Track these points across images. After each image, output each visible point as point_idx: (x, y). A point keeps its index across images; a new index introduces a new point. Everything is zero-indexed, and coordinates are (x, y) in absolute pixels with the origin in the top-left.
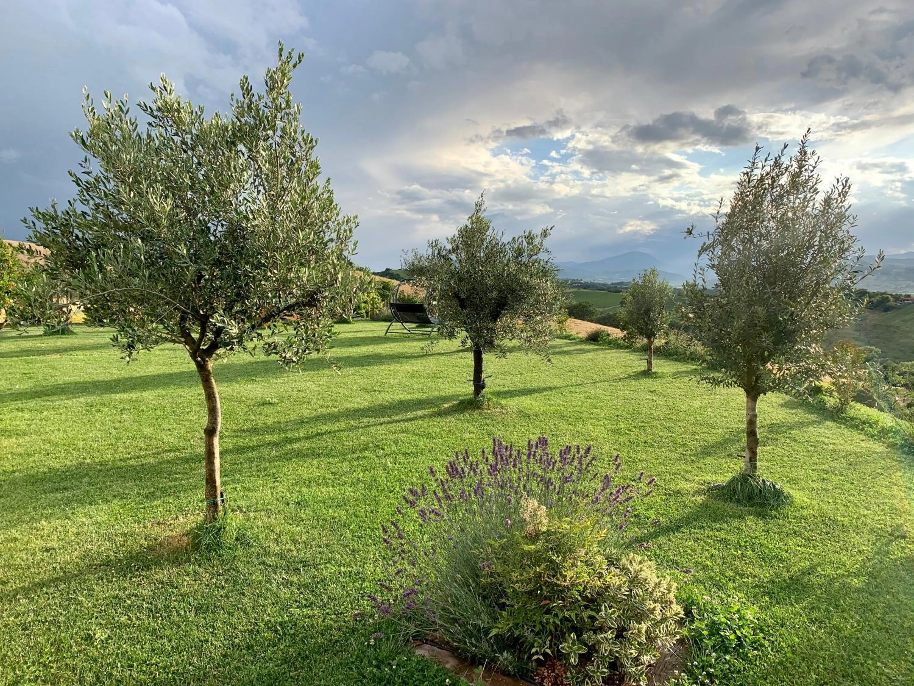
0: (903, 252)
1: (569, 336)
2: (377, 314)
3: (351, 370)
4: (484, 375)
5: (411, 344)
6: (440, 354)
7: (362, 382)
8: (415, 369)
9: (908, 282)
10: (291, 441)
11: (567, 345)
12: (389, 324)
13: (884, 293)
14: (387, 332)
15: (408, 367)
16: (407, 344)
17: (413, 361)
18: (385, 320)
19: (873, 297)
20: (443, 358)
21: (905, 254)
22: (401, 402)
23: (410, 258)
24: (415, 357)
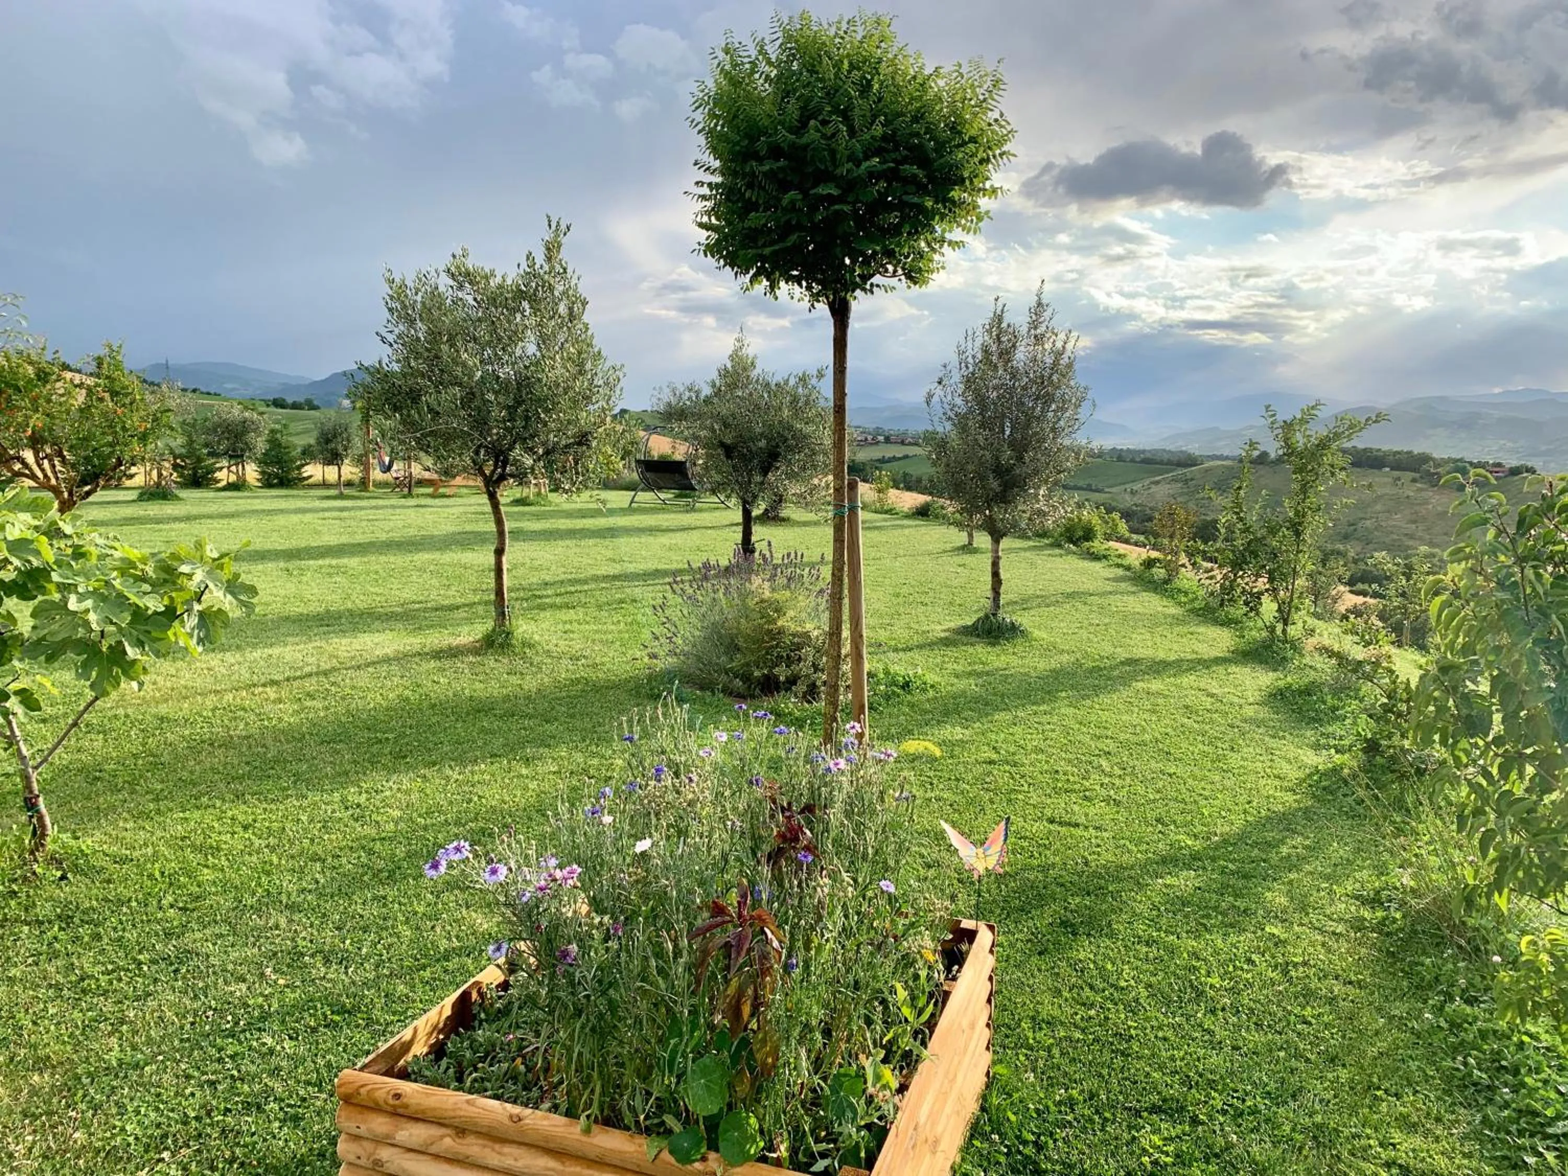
0: (1497, 390)
1: (891, 510)
2: (613, 480)
3: (591, 542)
4: (754, 539)
5: (666, 516)
6: (706, 528)
7: (609, 554)
8: (674, 542)
9: (1502, 442)
10: (540, 597)
11: (885, 520)
12: (633, 493)
13: (1458, 460)
14: (632, 502)
15: (665, 539)
16: (660, 516)
17: (671, 534)
18: (627, 488)
19: (1439, 465)
20: (709, 531)
21: (1499, 394)
22: (657, 570)
23: (667, 396)
24: (673, 530)
